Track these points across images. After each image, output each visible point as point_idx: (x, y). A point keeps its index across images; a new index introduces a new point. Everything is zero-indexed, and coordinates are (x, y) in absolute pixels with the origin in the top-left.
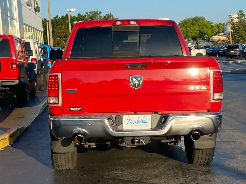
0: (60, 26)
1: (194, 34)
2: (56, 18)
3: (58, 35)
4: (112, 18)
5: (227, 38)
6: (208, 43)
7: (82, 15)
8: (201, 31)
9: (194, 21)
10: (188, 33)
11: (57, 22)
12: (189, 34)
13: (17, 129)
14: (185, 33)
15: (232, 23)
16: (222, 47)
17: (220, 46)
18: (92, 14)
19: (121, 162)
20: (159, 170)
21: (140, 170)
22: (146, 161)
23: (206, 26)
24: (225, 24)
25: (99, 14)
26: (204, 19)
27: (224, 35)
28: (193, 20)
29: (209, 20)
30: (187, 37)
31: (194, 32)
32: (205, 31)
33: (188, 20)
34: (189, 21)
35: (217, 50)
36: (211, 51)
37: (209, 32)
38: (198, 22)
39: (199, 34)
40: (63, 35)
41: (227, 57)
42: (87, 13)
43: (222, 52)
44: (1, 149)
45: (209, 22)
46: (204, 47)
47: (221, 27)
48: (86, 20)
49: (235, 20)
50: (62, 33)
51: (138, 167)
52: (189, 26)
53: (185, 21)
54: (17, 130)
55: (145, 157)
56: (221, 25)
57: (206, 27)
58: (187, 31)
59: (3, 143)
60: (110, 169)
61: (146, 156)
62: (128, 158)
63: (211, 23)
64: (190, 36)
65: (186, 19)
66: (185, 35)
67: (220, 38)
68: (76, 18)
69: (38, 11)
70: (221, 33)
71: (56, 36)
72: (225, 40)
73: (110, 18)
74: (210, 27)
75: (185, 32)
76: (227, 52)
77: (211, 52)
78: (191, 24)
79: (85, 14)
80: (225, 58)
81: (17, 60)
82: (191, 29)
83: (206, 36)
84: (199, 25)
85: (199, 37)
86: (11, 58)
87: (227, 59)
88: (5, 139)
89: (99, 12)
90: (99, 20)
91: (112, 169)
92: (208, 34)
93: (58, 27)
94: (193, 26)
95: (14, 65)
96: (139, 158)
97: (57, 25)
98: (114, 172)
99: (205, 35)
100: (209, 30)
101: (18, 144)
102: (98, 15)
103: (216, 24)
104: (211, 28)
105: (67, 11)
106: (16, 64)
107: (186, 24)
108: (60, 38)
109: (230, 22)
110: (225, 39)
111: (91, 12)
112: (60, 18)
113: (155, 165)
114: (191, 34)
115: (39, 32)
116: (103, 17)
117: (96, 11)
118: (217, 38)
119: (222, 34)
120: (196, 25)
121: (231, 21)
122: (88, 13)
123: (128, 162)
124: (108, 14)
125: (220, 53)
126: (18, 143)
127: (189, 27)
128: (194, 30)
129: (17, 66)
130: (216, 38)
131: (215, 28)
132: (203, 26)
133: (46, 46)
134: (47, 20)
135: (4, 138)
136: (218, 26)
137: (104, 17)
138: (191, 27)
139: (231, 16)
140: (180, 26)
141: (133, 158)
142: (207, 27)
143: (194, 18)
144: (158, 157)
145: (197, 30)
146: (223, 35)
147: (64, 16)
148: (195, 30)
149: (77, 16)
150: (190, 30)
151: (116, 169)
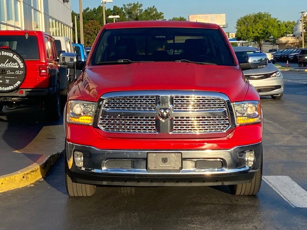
0: (91, 21)
1: (256, 34)
2: (87, 11)
3: (88, 31)
4: (155, 12)
5: (297, 40)
6: (273, 46)
7: (119, 8)
8: (266, 31)
9: (258, 18)
10: (249, 32)
11: (88, 16)
12: (251, 34)
13: (50, 156)
14: (246, 33)
15: (304, 21)
16: (292, 52)
17: (289, 50)
18: (130, 7)
19: (198, 209)
20: (254, 224)
21: (227, 223)
22: (231, 209)
23: (272, 24)
24: (295, 22)
25: (140, 7)
26: (269, 15)
27: (294, 36)
28: (256, 17)
29: (276, 18)
30: (248, 37)
31: (257, 31)
32: (270, 30)
33: (249, 16)
34: (250, 18)
35: (286, 55)
36: (278, 55)
37: (276, 33)
38: (262, 19)
39: (262, 34)
40: (94, 32)
41: (300, 64)
42: (124, 6)
43: (292, 58)
44: (31, 184)
45: (276, 19)
46: (270, 50)
47: (290, 27)
48: (123, 14)
50: (93, 29)
51: (222, 218)
52: (250, 24)
53: (245, 18)
54: (50, 158)
55: (230, 203)
56: (290, 24)
57: (271, 26)
58: (248, 30)
59: (33, 176)
60: (184, 220)
61: (230, 201)
62: (206, 204)
63: (278, 21)
64: (251, 36)
65: (247, 15)
66: (246, 36)
67: (289, 40)
68: (111, 11)
69: (67, 2)
70: (289, 33)
71: (86, 33)
72: (295, 43)
73: (153, 12)
74: (277, 26)
75: (246, 31)
76: (301, 58)
77: (278, 57)
78: (253, 21)
79: (122, 6)
80: (297, 65)
81: (46, 63)
82: (253, 28)
83: (272, 37)
84: (262, 23)
85: (263, 38)
86: (40, 60)
87: (299, 67)
88: (36, 171)
89: (140, 4)
90: (139, 14)
91: (187, 220)
92: (274, 34)
93: (89, 22)
94: (255, 24)
95: (43, 70)
96: (222, 205)
97: (88, 20)
98: (191, 225)
99: (270, 35)
100: (276, 29)
101: (53, 178)
102: (138, 8)
103: (284, 22)
104: (278, 28)
105: (102, 2)
106: (46, 69)
107: (247, 21)
108: (91, 35)
109: (303, 21)
110: (295, 41)
111: (130, 5)
112: (91, 11)
113: (246, 217)
114: (252, 34)
115: (67, 27)
116: (144, 11)
117: (136, 4)
118: (286, 40)
119: (292, 35)
120: (259, 23)
121: (303, 19)
122: (126, 5)
123: (207, 210)
124: (151, 8)
125: (290, 58)
126: (52, 176)
127: (250, 26)
128: (256, 30)
129: (47, 71)
130: (283, 40)
131: (283, 28)
132: (268, 24)
133: (79, 46)
134: (75, 13)
135: (35, 169)
136: (286, 26)
137: (146, 11)
138: (254, 26)
139: (303, 13)
140: (239, 24)
141: (213, 204)
142: (273, 26)
143: (256, 14)
144: (246, 204)
145: (261, 29)
146: (292, 37)
147: (96, 9)
148: (258, 30)
149: (112, 9)
150: (252, 30)
151: (192, 221)
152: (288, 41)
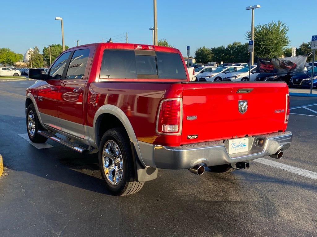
8: (8, 58)
9: (3, 51)
26: (9, 50)
27: (24, 61)
29: (13, 51)
32: (11, 58)
37: (13, 59)
38: (5, 52)
39: (6, 60)
45: (13, 52)
49: (32, 52)
84: (6, 54)
85: (7, 62)
99: (11, 61)
103: (18, 54)
104: (15, 57)
110: (25, 64)
119: (22, 61)
120: (4, 54)
128: (3, 57)
130: (18, 63)
131: (17, 57)
132: (9, 55)
142: (12, 56)
143: (2, 49)
148: (4, 57)
152: (21, 64)
